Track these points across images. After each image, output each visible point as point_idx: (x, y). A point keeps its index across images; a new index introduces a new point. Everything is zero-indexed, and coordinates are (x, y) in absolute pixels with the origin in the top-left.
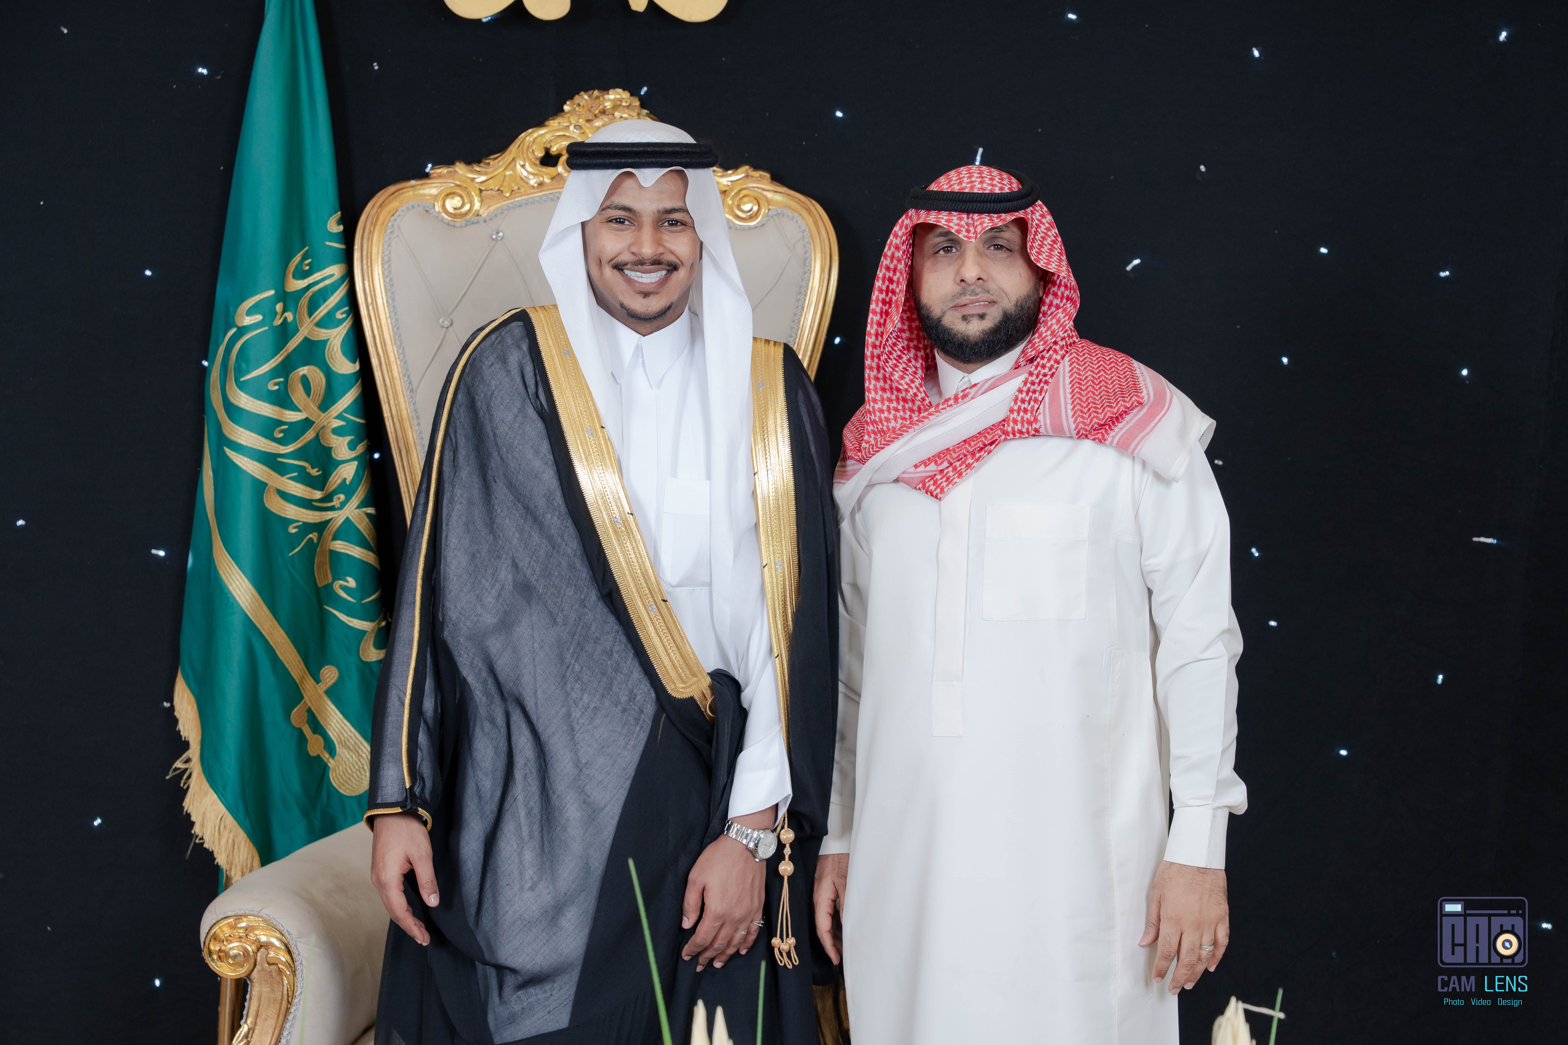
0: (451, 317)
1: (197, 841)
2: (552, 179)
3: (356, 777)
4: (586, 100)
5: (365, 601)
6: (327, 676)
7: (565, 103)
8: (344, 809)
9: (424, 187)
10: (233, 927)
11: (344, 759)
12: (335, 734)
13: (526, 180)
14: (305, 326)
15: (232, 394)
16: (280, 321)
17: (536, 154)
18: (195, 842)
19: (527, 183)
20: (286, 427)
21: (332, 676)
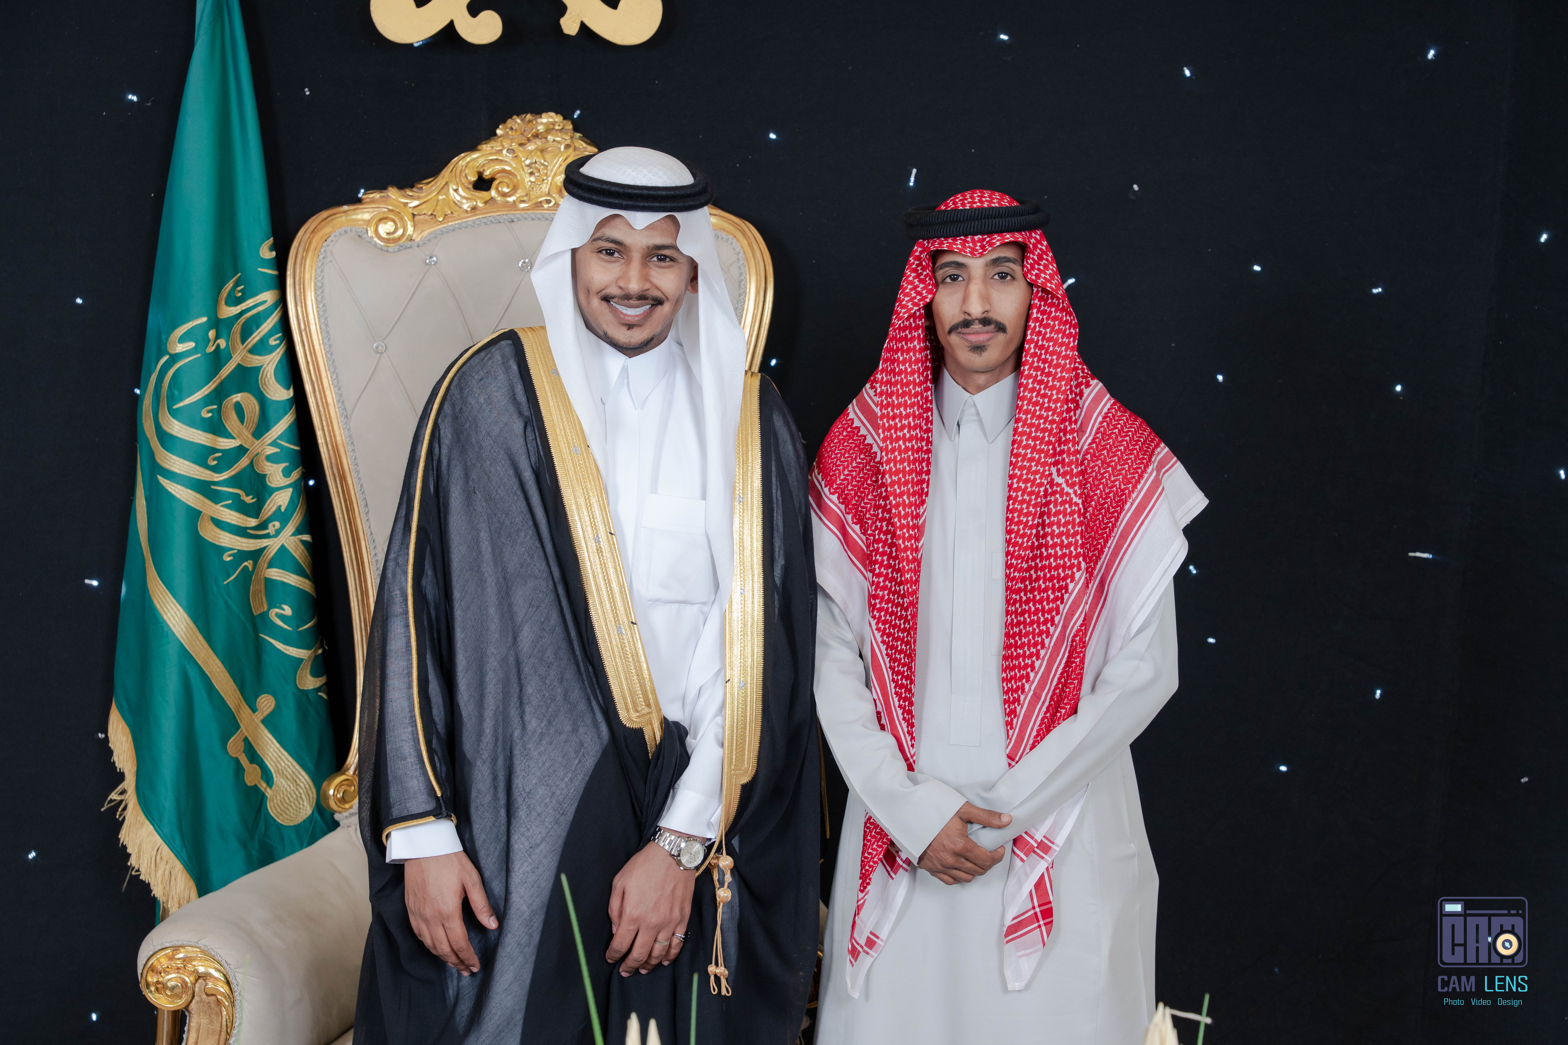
0: (386, 342)
1: (134, 873)
2: (486, 203)
3: (295, 807)
4: (518, 124)
5: (301, 629)
6: (264, 704)
7: (498, 127)
8: (282, 839)
9: (356, 212)
10: (171, 958)
11: (282, 788)
12: (272, 763)
13: (459, 204)
14: (238, 352)
15: (165, 422)
16: (213, 348)
17: (469, 178)
18: (131, 874)
19: (460, 207)
20: (220, 454)
21: (268, 705)
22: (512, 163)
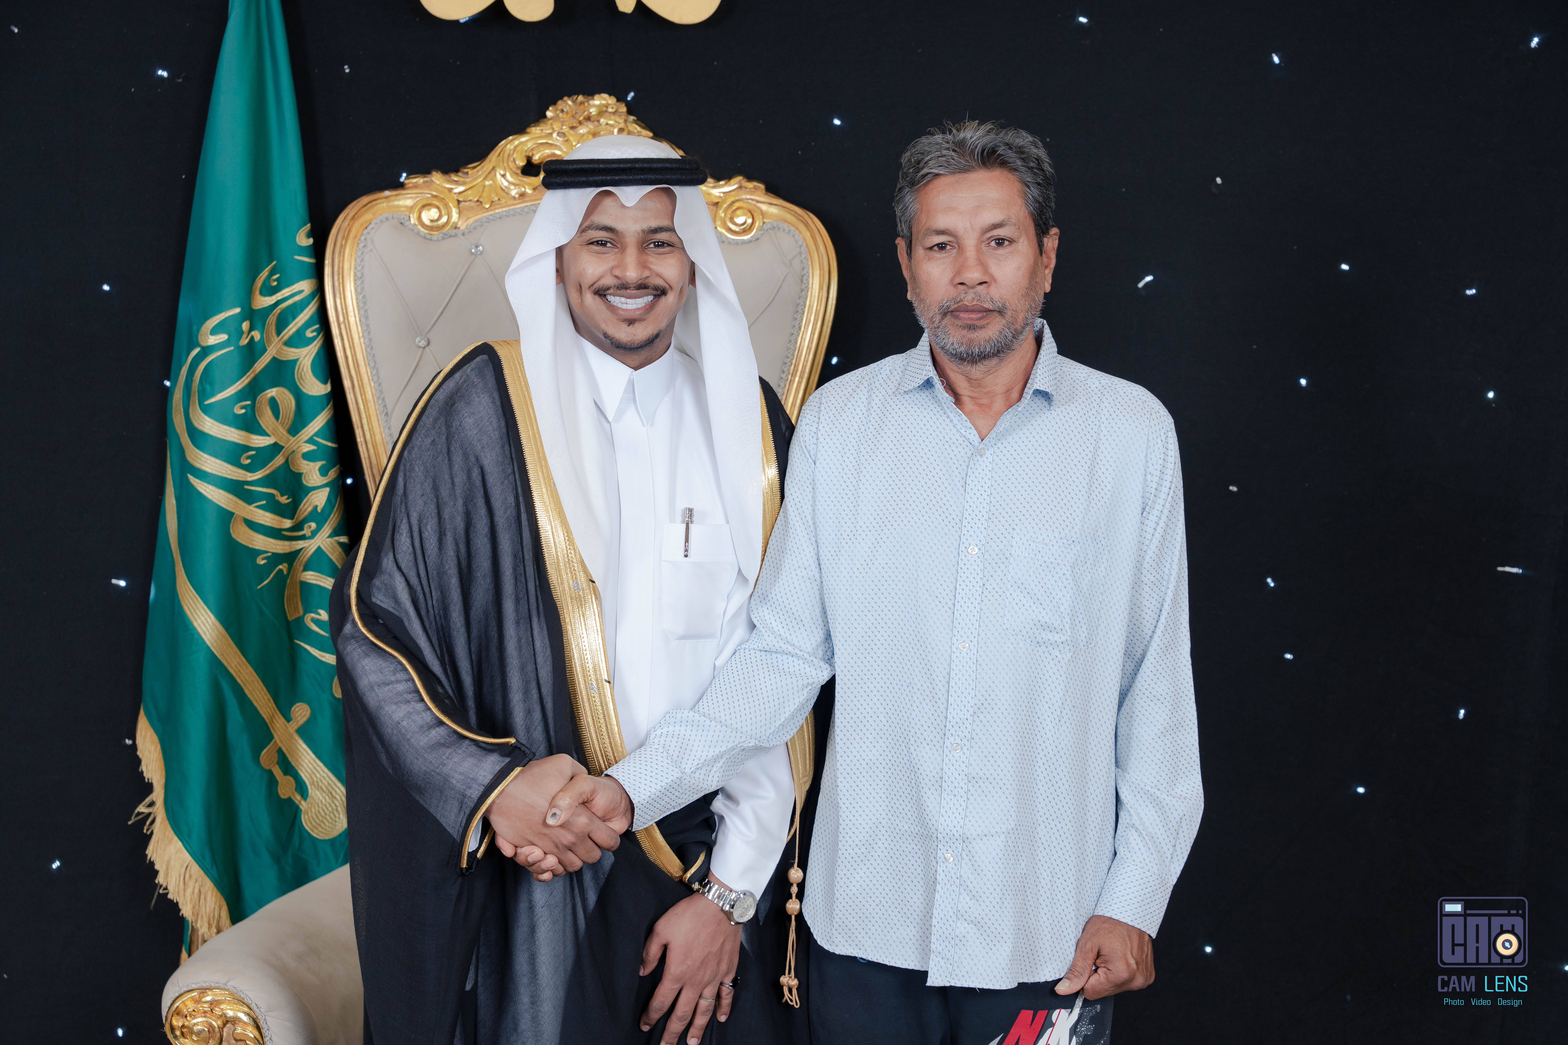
0: (428, 336)
1: (161, 891)
2: (535, 189)
3: (330, 820)
4: (569, 106)
6: (299, 713)
7: (548, 109)
8: (316, 855)
9: (398, 197)
10: (198, 1001)
11: (317, 801)
12: (307, 774)
13: (506, 190)
14: (273, 345)
15: (196, 418)
16: (247, 341)
17: (517, 162)
18: (159, 893)
19: (508, 194)
20: (253, 453)
21: (303, 714)
22: (563, 147)
